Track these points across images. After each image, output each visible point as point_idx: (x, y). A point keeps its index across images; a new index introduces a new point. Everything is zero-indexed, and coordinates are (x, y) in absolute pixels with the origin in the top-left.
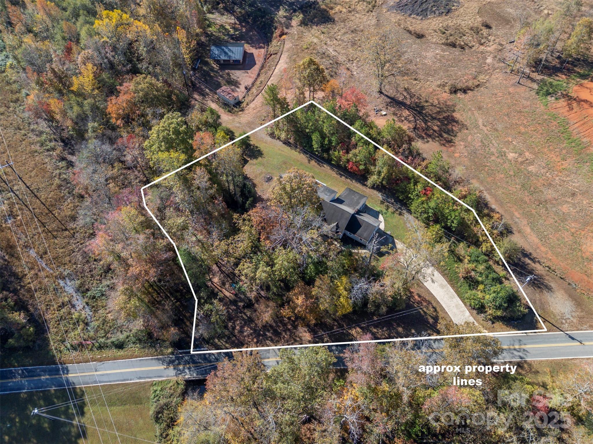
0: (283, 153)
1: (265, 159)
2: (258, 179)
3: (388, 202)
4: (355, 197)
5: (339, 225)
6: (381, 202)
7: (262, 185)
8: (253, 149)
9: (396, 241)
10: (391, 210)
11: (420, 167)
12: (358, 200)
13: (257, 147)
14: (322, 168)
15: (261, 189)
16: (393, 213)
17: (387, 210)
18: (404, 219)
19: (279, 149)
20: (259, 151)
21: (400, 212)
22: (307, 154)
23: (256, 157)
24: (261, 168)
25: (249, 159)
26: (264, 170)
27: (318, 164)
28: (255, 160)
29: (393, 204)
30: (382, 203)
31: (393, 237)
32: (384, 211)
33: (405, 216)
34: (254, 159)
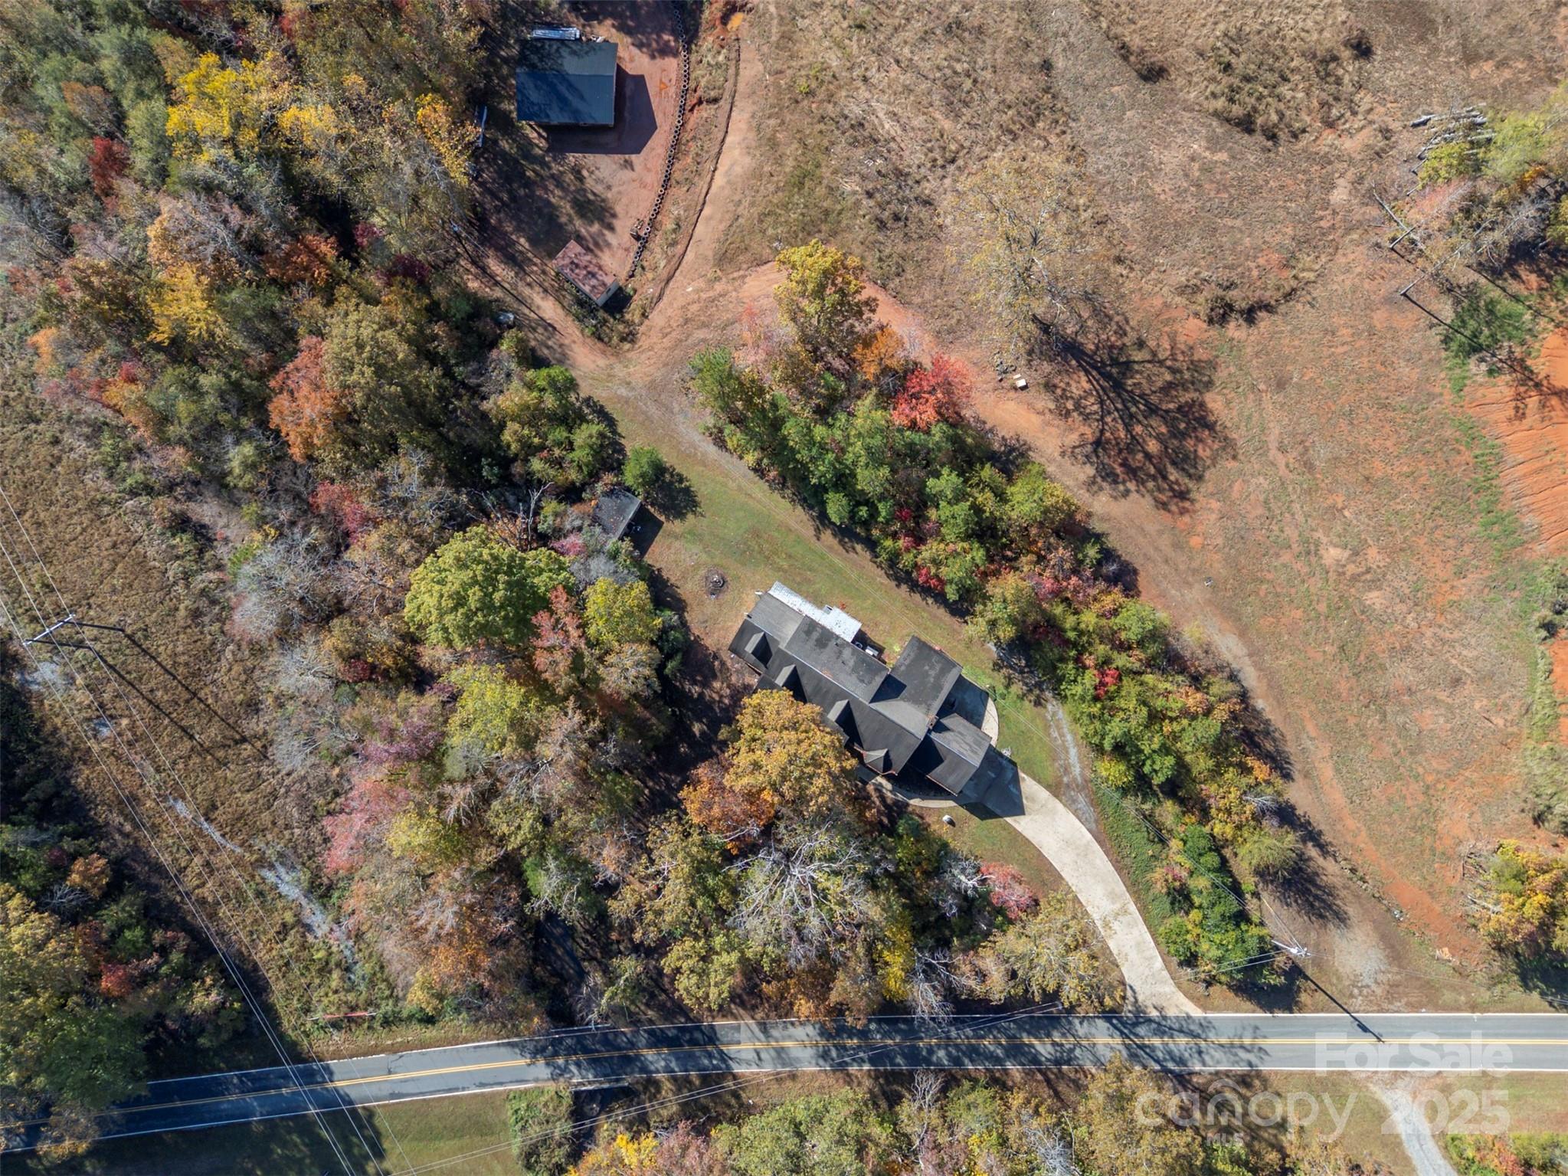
0: (751, 502)
1: (705, 522)
2: (689, 586)
3: (1011, 667)
4: (932, 667)
5: (892, 756)
6: (995, 664)
7: (701, 603)
8: (671, 483)
9: (1022, 775)
10: (1017, 688)
11: (1098, 605)
12: (938, 677)
13: (681, 480)
14: (852, 555)
15: (700, 617)
16: (1022, 697)
17: (1007, 687)
18: (1044, 718)
19: (740, 489)
20: (687, 491)
21: (1038, 697)
22: (811, 507)
23: (680, 515)
24: (696, 548)
25: (662, 518)
26: (704, 557)
27: (841, 542)
28: (677, 522)
29: (1022, 672)
30: (997, 667)
31: (1014, 764)
32: (1000, 689)
33: (1049, 707)
34: (675, 517)
